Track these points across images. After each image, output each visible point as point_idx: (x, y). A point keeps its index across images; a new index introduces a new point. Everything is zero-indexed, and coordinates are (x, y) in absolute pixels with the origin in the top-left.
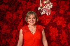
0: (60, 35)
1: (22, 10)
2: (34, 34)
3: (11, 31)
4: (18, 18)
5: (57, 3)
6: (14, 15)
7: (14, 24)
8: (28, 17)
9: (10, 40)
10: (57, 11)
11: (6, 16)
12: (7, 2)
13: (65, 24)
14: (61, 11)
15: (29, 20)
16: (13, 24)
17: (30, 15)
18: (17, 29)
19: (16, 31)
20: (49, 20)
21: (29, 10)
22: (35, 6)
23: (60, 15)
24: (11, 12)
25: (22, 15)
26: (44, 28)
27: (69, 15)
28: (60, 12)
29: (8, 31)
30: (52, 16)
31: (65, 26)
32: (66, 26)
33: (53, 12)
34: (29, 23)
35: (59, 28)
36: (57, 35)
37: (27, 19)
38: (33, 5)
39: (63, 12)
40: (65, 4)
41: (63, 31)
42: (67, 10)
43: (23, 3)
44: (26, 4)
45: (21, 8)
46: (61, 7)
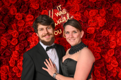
4: (11, 44)
6: (3, 39)
7: (2, 55)
14: (89, 28)
16: (0, 55)
19: (6, 68)
21: (29, 29)
25: (18, 38)
27: (104, 36)
28: (88, 31)
42: (101, 26)
43: (19, 18)
44: (24, 19)
45: (15, 25)
46: (90, 22)
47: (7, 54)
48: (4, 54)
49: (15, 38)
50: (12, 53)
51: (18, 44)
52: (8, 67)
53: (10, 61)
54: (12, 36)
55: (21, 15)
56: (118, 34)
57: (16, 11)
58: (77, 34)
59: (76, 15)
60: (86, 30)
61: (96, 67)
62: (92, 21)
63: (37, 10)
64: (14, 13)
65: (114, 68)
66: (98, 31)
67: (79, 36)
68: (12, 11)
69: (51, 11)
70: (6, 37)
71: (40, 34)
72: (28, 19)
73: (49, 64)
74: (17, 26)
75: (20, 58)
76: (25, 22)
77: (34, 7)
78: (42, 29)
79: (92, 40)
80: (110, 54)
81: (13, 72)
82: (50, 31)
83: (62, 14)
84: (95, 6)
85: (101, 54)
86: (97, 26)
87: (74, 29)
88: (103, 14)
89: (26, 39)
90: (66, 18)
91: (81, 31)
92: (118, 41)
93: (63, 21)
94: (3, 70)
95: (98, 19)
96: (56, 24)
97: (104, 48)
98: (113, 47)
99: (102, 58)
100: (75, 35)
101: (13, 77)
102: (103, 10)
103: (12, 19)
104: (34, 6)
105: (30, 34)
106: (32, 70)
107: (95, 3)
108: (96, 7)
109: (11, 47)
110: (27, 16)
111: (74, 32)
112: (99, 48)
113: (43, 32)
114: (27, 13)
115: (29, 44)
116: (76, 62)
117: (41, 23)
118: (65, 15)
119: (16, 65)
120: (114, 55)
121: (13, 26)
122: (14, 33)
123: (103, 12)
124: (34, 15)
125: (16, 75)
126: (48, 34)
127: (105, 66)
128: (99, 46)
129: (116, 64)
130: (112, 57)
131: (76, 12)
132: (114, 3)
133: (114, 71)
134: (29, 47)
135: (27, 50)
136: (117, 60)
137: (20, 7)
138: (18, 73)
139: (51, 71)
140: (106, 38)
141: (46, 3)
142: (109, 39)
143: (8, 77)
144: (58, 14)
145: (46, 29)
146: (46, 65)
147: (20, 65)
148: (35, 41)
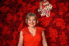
0: (60, 37)
1: (22, 12)
2: (34, 36)
3: (11, 33)
4: (19, 20)
5: (56, 4)
6: (14, 17)
7: (14, 25)
8: (28, 19)
9: (11, 42)
10: (56, 13)
11: (7, 17)
12: (8, 4)
13: (64, 26)
14: (60, 12)
15: (29, 22)
16: (13, 26)
17: (30, 17)
18: (18, 31)
20: (49, 21)
21: (29, 12)
22: (35, 8)
23: (60, 17)
24: (11, 13)
25: (23, 17)
26: (44, 29)
27: (68, 17)
28: (60, 14)
29: (8, 32)
30: (52, 18)
31: (64, 27)
32: (66, 27)
33: (52, 14)
34: (29, 25)
35: (59, 29)
36: (57, 36)
37: (27, 21)
38: (33, 7)
39: (62, 14)
40: (64, 6)
41: (62, 32)
42: (66, 11)
43: (24, 5)
44: (26, 6)
46: (61, 9)
47: (17, 25)
49: (21, 16)
51: (23, 20)
53: (18, 29)
57: (22, 2)
59: (54, 5)
63: (33, 2)
68: (20, 1)
69: (41, 2)
70: (17, 16)
74: (22, 10)
76: (27, 8)
97: (67, 23)
102: (67, 3)
103: (20, 6)
108: (64, 1)
110: (28, 5)
112: (64, 23)
121: (20, 10)
122: (21, 14)
124: (31, 4)
131: (54, 3)
143: (17, 37)
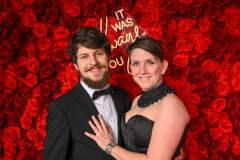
1: (37, 57)
4: (24, 85)
6: (9, 74)
7: (7, 106)
14: (178, 56)
16: (4, 107)
18: (20, 125)
19: (15, 132)
21: (60, 55)
25: (37, 74)
27: (207, 73)
28: (176, 62)
39: (185, 63)
40: (196, 30)
42: (201, 52)
43: (40, 33)
44: (49, 35)
45: (32, 47)
46: (180, 43)
47: (17, 105)
48: (11, 105)
49: (32, 72)
50: (25, 103)
51: (38, 84)
52: (18, 130)
53: (22, 119)
54: (26, 69)
55: (44, 27)
56: (234, 69)
57: (35, 19)
58: (155, 66)
59: (153, 29)
60: (172, 59)
61: (189, 133)
62: (184, 42)
63: (77, 18)
64: (31, 22)
65: (224, 134)
66: (195, 63)
67: (158, 70)
68: (28, 19)
69: (104, 20)
70: (15, 71)
71: (82, 65)
72: (58, 37)
73: (98, 126)
74: (36, 49)
75: (41, 113)
76: (53, 42)
77: (69, 11)
78: (86, 56)
79: (184, 79)
80: (218, 106)
81: (27, 140)
82: (102, 59)
83: (125, 28)
84: (189, 13)
85: (199, 107)
86: (194, 51)
87: (149, 56)
88: (206, 29)
89: (54, 75)
90: (134, 34)
91: (162, 61)
92: (233, 82)
93: (127, 41)
94: (9, 135)
95: (195, 39)
96: (112, 47)
97: (205, 96)
98: (224, 93)
99: (201, 114)
100: (152, 69)
101: (28, 150)
102: (206, 20)
103: (27, 36)
104: (71, 10)
105: (63, 65)
106: (65, 136)
107: (190, 5)
108: (191, 13)
109: (25, 91)
110: (57, 30)
111: (149, 62)
112: (196, 95)
113: (88, 62)
114: (56, 23)
115: (59, 85)
116: (152, 123)
117: (83, 42)
118: (131, 30)
119: (33, 126)
120: (224, 110)
121: (28, 50)
122: (31, 63)
123: (206, 24)
124: (69, 28)
125: (33, 146)
126: (98, 65)
127: (208, 130)
128: (196, 91)
129: (228, 128)
130: (220, 113)
131: (153, 23)
132: (227, 6)
133: (224, 141)
134: (60, 92)
135: (56, 97)
136: (231, 119)
137: (43, 13)
138: (39, 141)
139: (102, 140)
140: (210, 75)
141: (94, 5)
142: (215, 78)
143: (18, 149)
144: (116, 27)
145: (94, 55)
146: (93, 127)
147: (41, 127)
148: (72, 80)
